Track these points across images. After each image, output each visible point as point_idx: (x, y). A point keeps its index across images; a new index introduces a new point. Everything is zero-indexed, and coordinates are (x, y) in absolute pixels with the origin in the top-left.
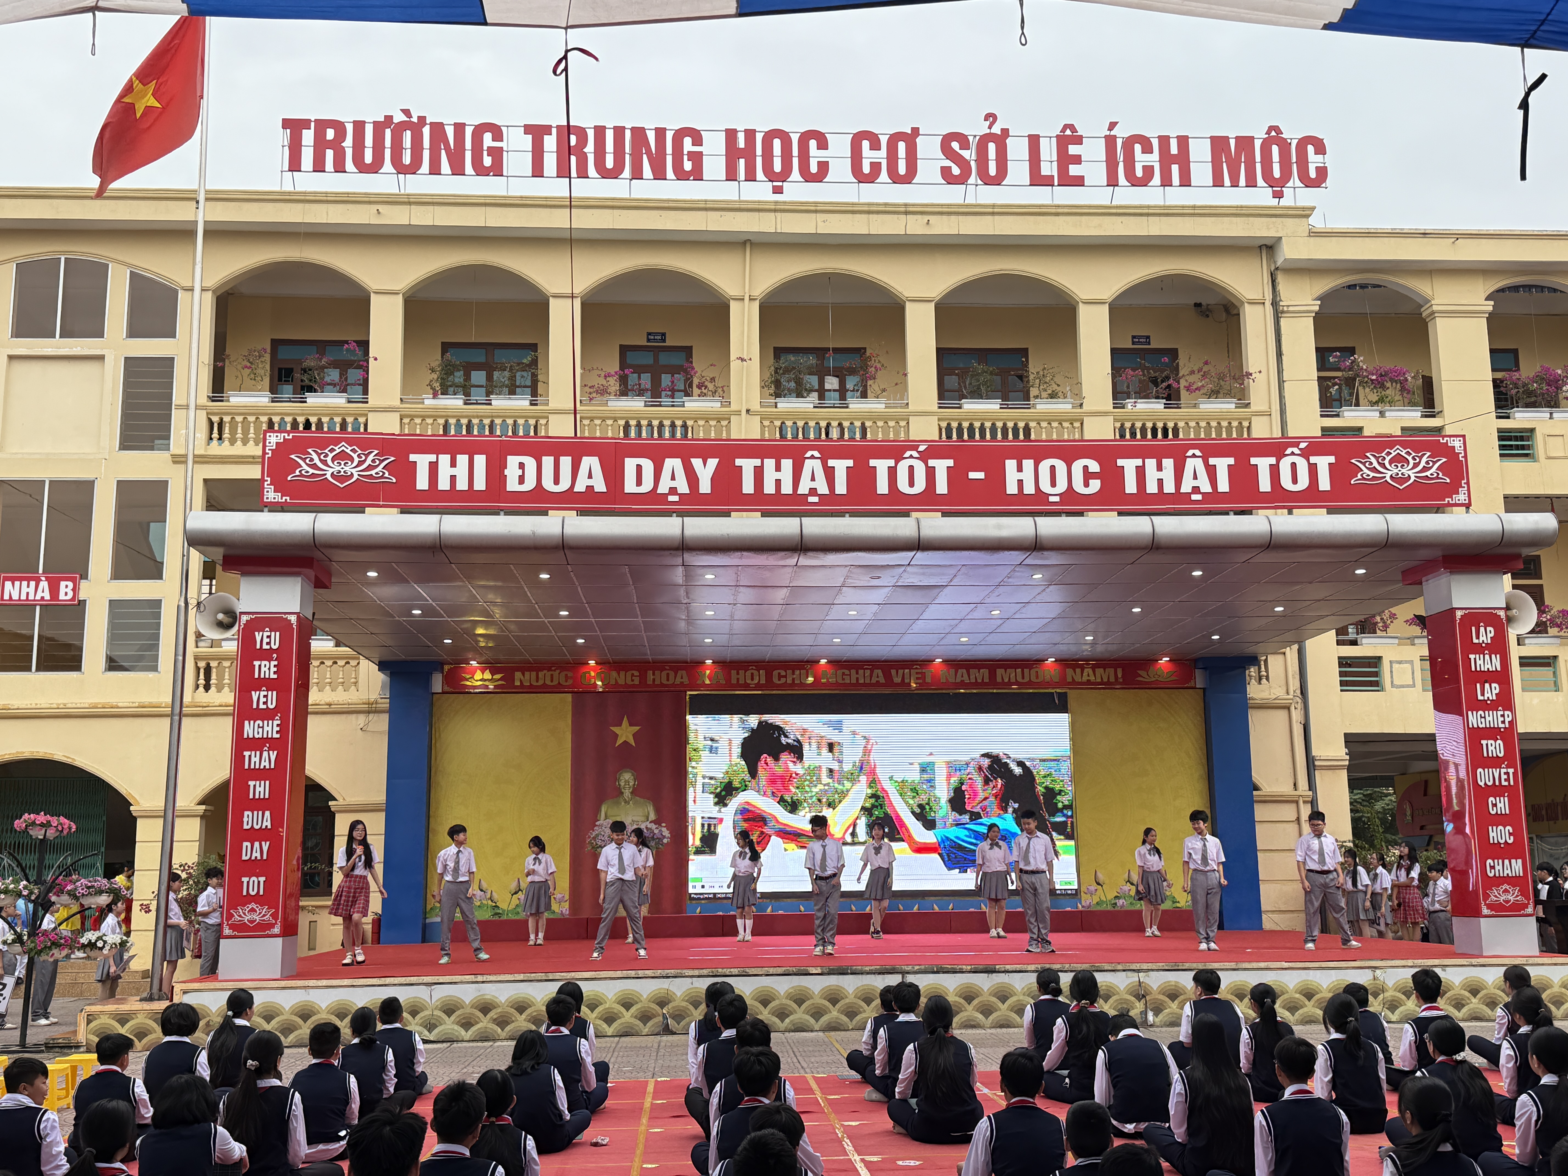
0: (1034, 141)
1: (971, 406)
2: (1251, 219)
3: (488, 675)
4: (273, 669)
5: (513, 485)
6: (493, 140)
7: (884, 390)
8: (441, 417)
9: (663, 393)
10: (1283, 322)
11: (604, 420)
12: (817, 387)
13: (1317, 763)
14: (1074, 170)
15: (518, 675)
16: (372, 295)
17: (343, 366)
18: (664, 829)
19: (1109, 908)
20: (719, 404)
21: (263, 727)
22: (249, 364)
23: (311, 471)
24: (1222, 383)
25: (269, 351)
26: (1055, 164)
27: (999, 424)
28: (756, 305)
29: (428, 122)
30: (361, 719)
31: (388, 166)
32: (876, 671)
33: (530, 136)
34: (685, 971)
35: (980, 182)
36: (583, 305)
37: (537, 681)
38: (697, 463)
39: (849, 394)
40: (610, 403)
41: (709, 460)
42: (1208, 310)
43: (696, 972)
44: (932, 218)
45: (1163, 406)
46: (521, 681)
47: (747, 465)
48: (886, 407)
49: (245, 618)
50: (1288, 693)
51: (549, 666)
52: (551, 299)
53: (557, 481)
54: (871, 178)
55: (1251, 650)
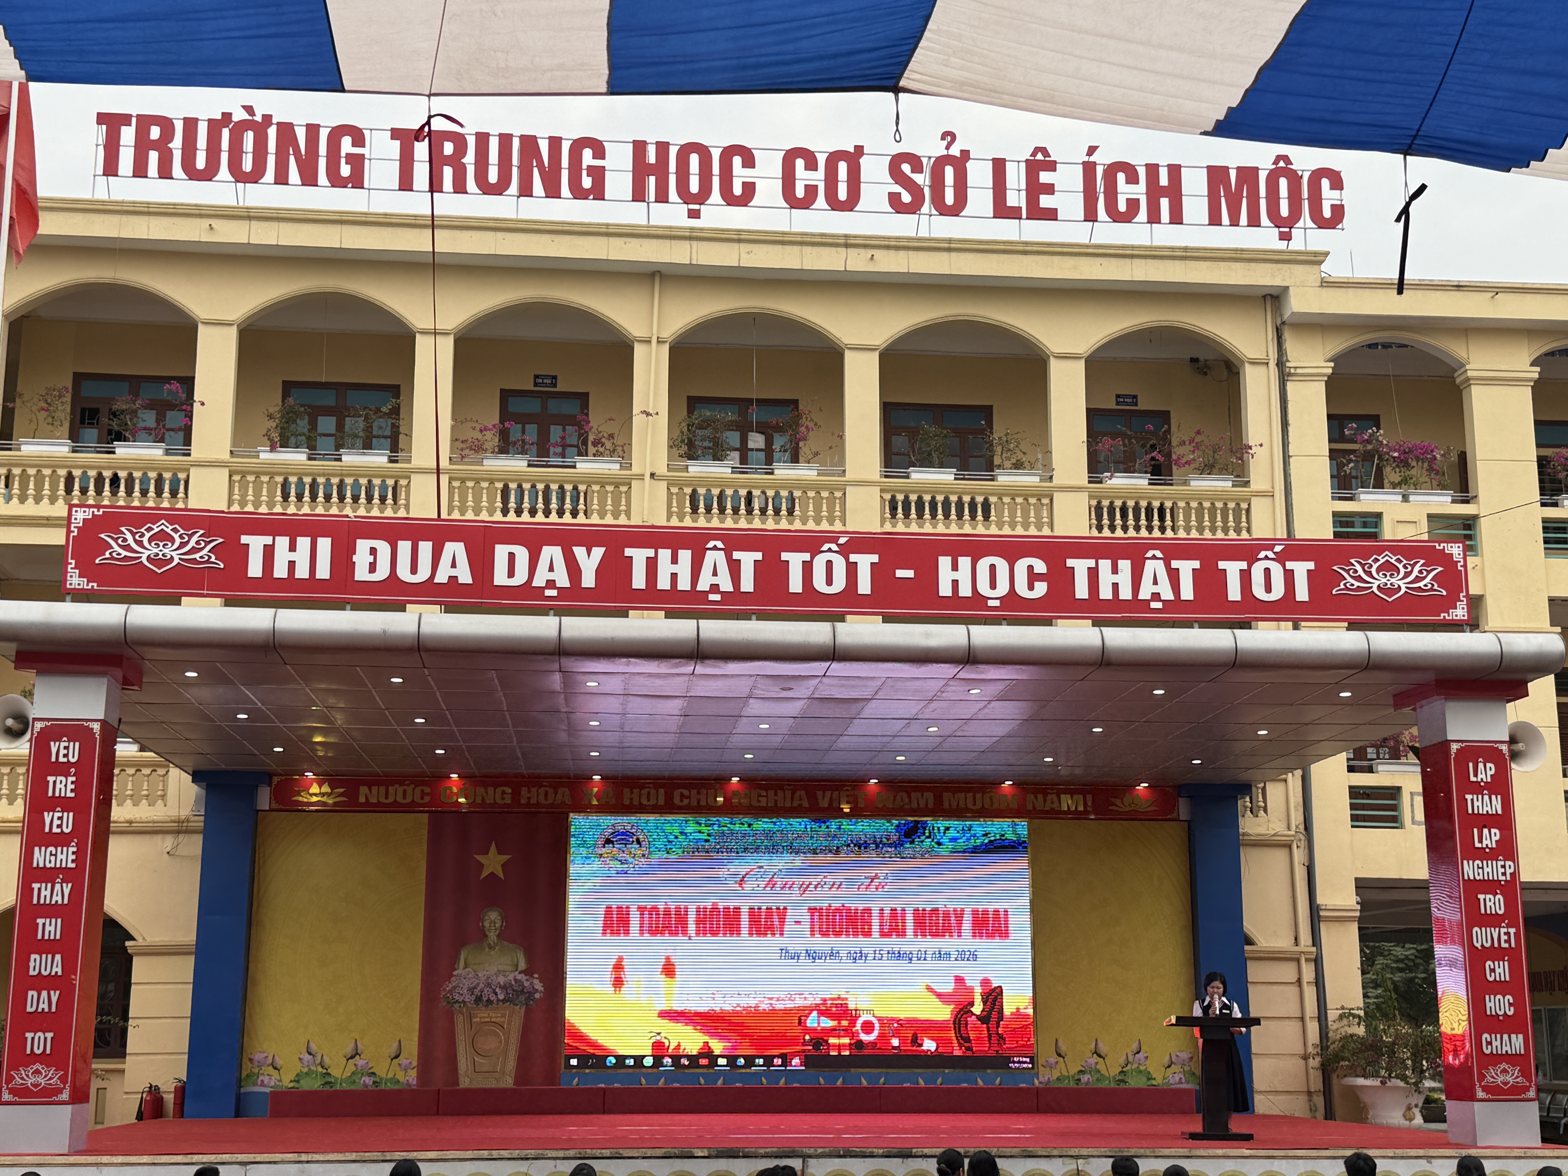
0: (999, 166)
1: (920, 476)
2: (1253, 265)
3: (326, 789)
4: (71, 786)
5: (362, 574)
6: (354, 145)
7: (816, 454)
8: (279, 474)
9: (552, 450)
10: (1290, 386)
11: (477, 481)
12: (738, 446)
13: (1322, 913)
14: (1045, 201)
15: (363, 790)
16: (200, 327)
17: (161, 407)
18: (536, 982)
19: (1072, 1084)
20: (618, 466)
21: (56, 855)
22: (45, 405)
23: (124, 553)
24: (1216, 456)
25: (70, 390)
26: (1023, 194)
27: (954, 498)
28: (666, 349)
29: (274, 121)
30: (168, 842)
31: (224, 172)
32: (798, 794)
33: (398, 142)
34: (548, 1151)
35: (934, 212)
36: (456, 342)
37: (387, 798)
38: (579, 552)
39: (776, 456)
40: (485, 462)
41: (594, 549)
42: (1206, 366)
43: (561, 1154)
44: (878, 253)
45: (1146, 482)
46: (367, 798)
47: (639, 556)
48: (819, 475)
49: (39, 726)
50: (1289, 829)
51: (400, 780)
52: (418, 336)
53: (414, 570)
54: (806, 203)
55: (1244, 777)
